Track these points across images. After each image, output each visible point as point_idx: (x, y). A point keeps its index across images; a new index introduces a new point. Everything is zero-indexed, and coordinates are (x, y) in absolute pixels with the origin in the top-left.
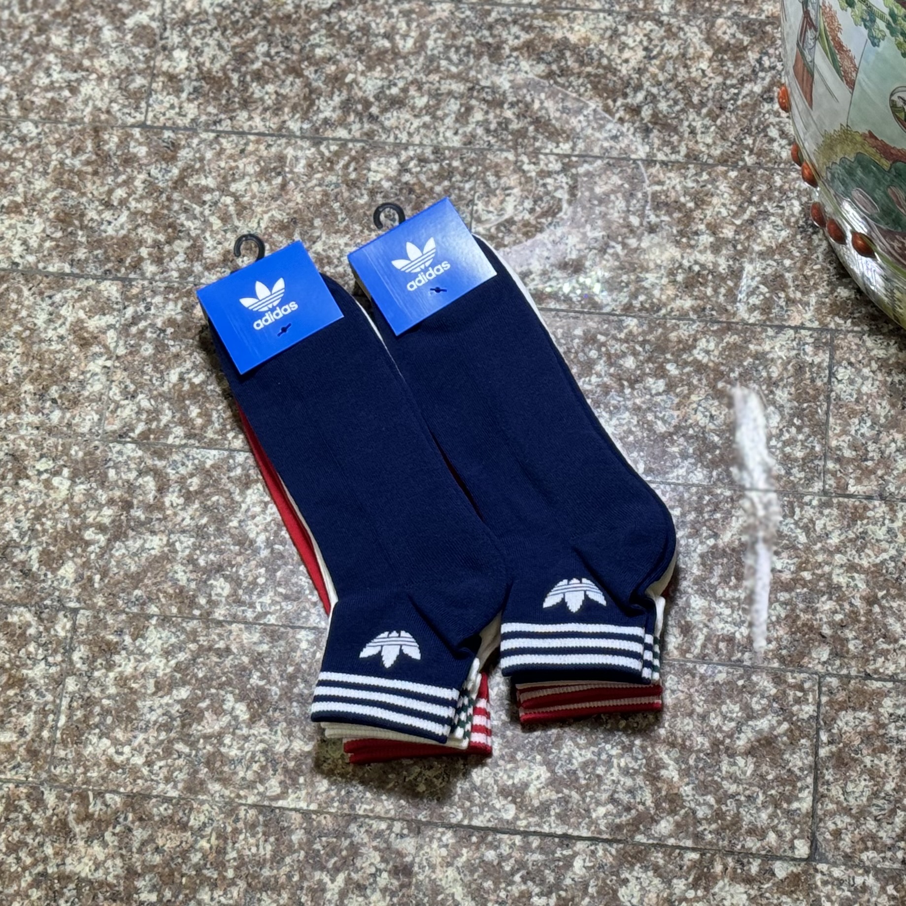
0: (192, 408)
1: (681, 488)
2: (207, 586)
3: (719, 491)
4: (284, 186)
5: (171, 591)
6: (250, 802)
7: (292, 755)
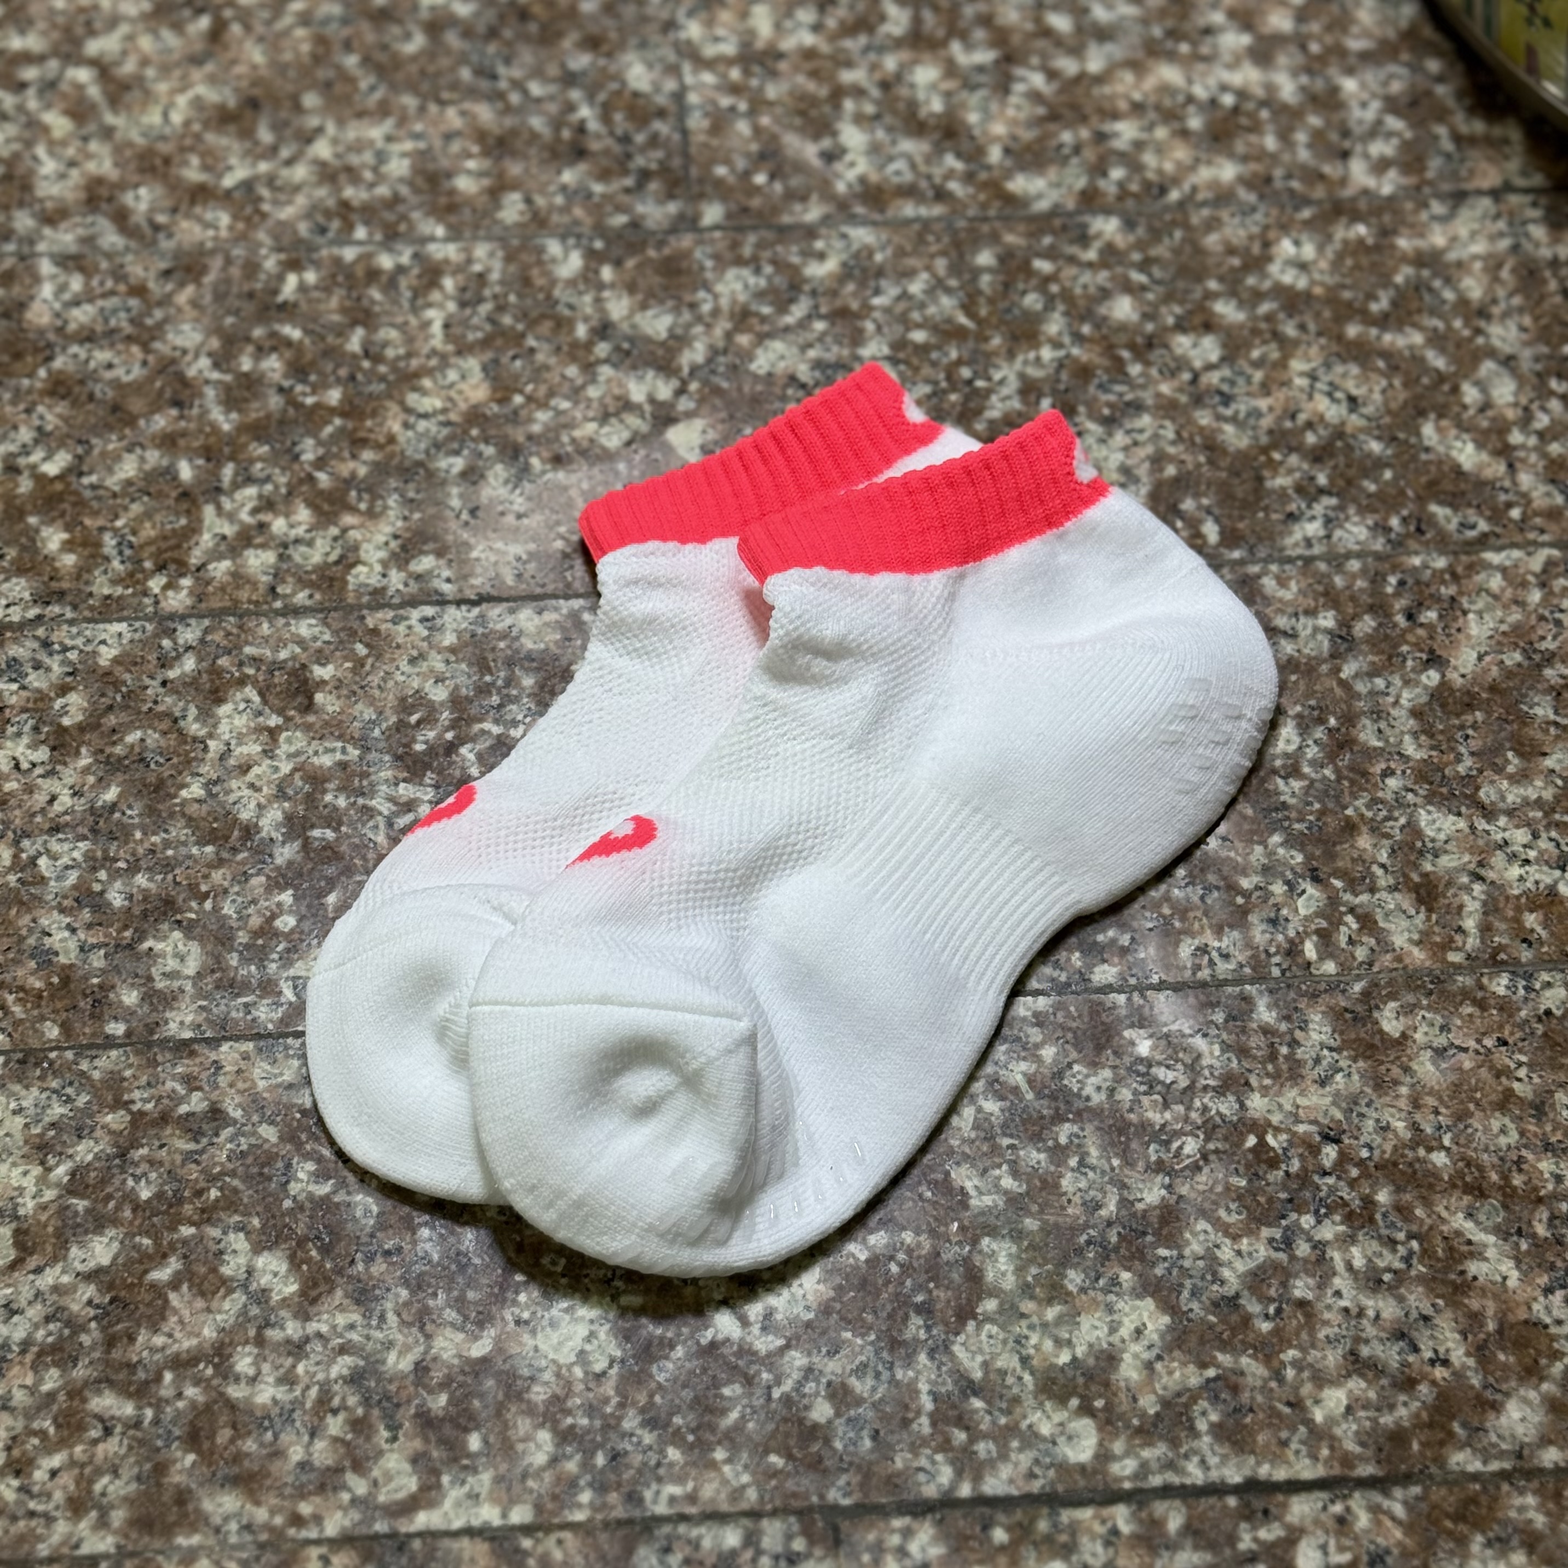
0: (46, 532)
1: (1322, 566)
2: (138, 956)
3: (1417, 561)
4: (216, 34)
5: (38, 984)
6: (331, 1529)
7: (437, 1375)
